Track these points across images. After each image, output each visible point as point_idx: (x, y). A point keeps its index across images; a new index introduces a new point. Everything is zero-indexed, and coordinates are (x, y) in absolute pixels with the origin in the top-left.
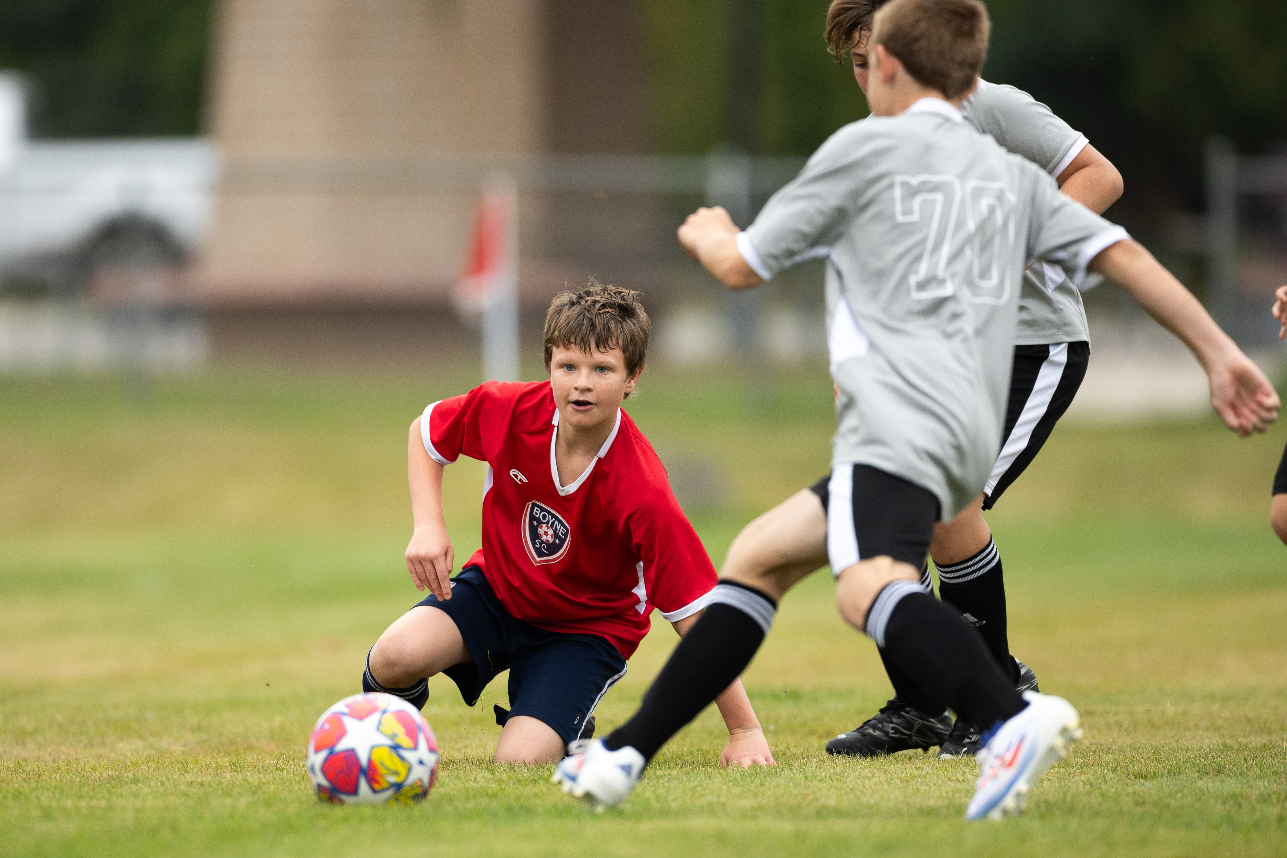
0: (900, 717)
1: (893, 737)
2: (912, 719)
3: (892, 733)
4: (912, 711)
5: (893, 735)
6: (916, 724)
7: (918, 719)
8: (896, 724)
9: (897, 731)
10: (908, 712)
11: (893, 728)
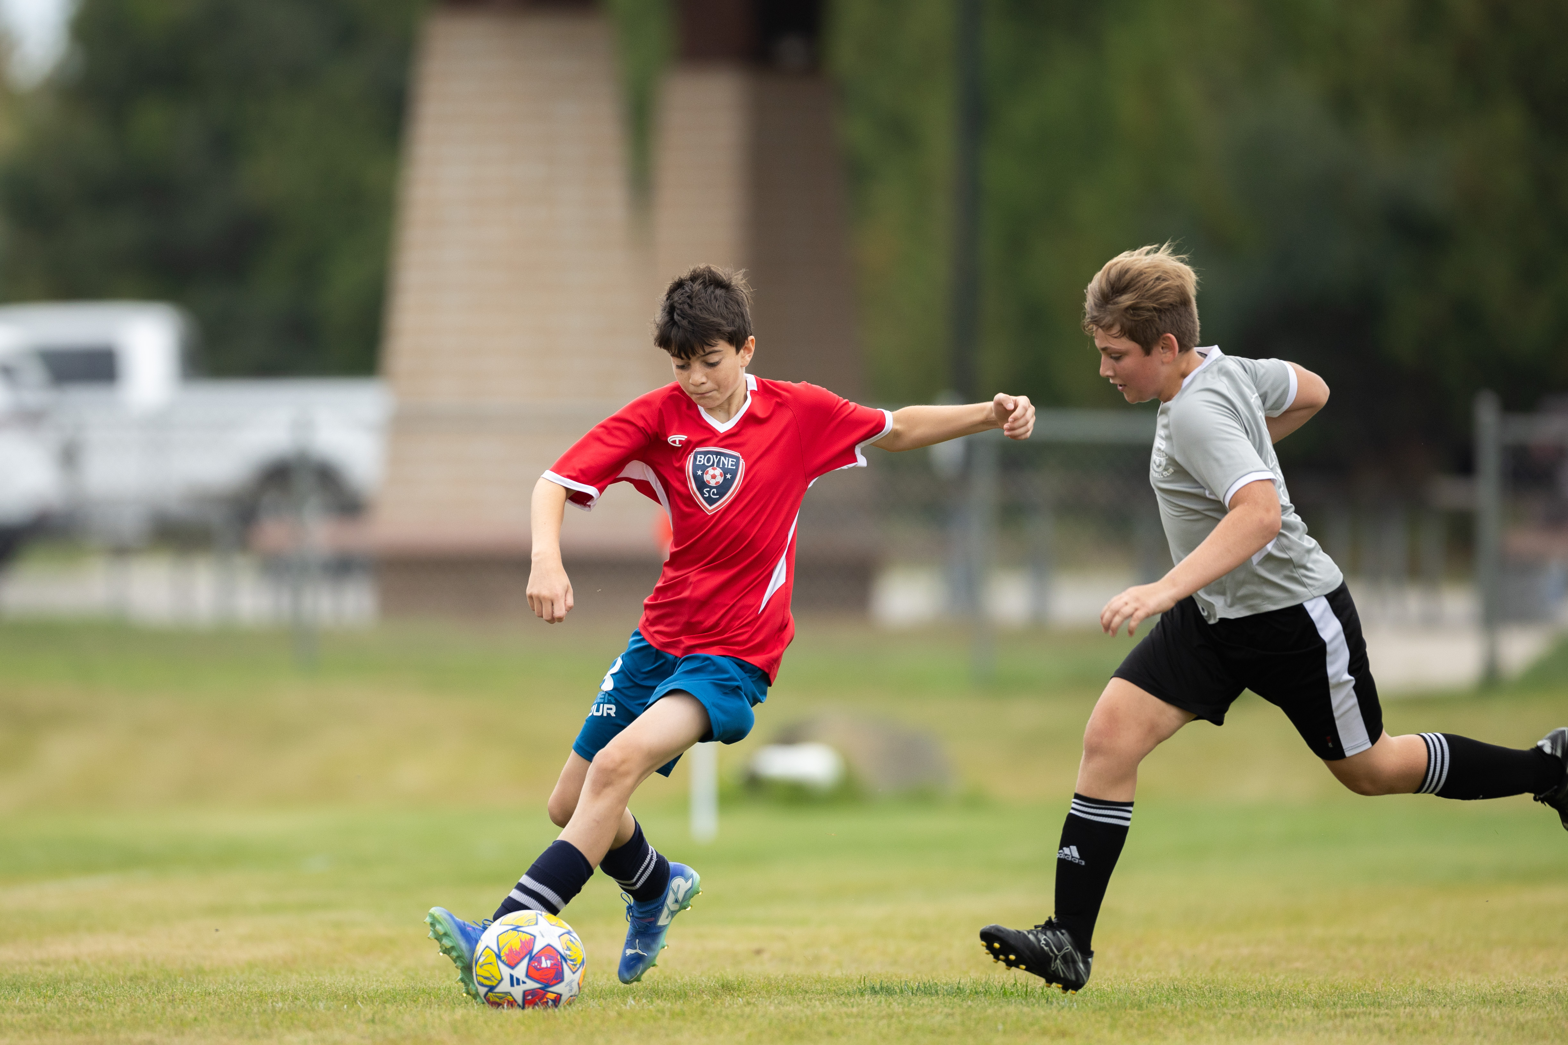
0: (1054, 934)
1: (1042, 948)
2: (1063, 940)
3: (1043, 944)
4: (1066, 935)
5: (1043, 946)
6: (1066, 948)
7: (1068, 944)
8: (1048, 938)
9: (1047, 944)
10: (1063, 934)
11: (1045, 940)
